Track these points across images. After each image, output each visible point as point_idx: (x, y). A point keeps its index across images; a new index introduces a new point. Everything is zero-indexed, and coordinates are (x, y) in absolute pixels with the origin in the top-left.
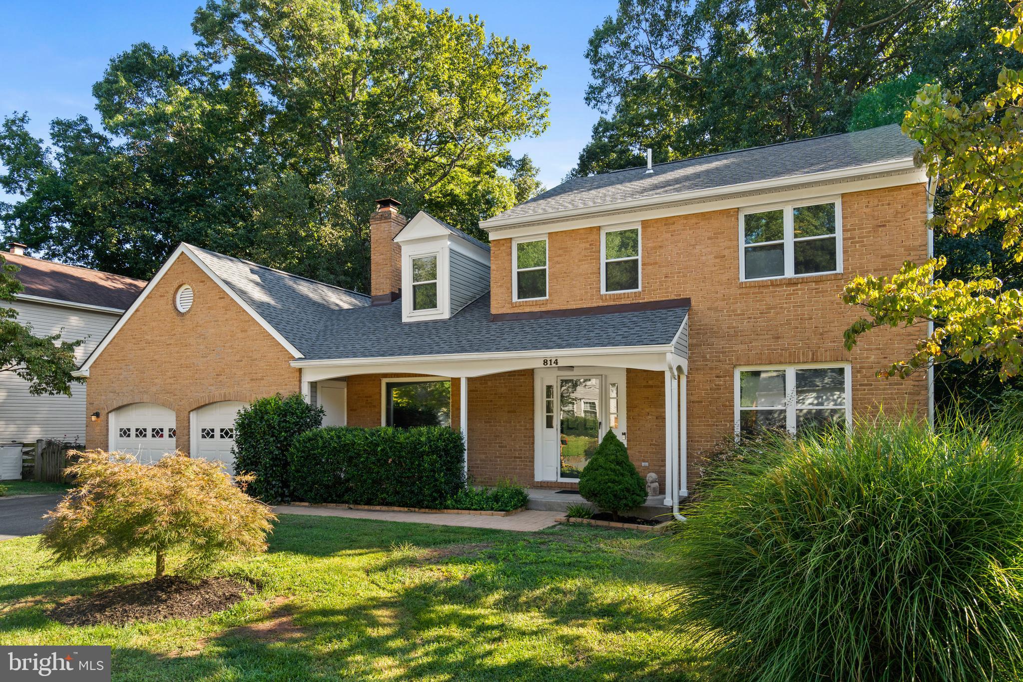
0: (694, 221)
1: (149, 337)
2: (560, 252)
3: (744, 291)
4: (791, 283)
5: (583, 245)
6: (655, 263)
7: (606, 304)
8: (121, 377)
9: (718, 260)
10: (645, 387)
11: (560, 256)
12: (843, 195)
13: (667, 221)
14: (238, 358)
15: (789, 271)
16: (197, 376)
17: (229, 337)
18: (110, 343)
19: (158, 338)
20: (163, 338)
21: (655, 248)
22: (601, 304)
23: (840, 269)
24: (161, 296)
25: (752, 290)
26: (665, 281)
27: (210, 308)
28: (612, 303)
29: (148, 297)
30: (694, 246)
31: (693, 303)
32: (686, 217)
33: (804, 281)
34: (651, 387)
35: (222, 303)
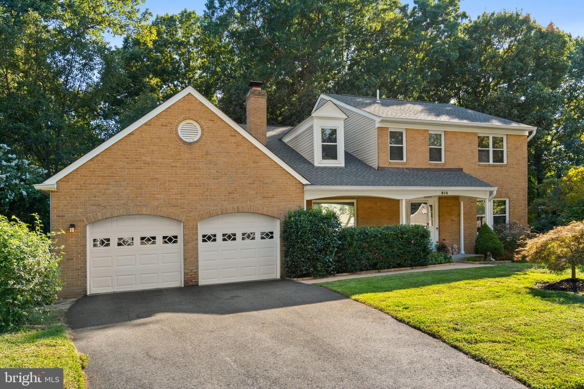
0: (464, 135)
1: (148, 159)
2: (412, 139)
3: (480, 167)
4: (494, 166)
5: (422, 138)
6: (450, 151)
7: (431, 167)
8: (109, 192)
9: (472, 153)
10: (447, 206)
11: (412, 141)
12: (507, 135)
13: (454, 133)
14: (250, 181)
15: (491, 162)
16: (207, 193)
17: (241, 166)
18: (91, 160)
19: (160, 160)
20: (167, 161)
21: (450, 144)
22: (430, 167)
23: (505, 162)
24: (162, 125)
25: (482, 168)
26: (454, 160)
27: (220, 142)
28: (434, 167)
29: (146, 124)
30: (464, 146)
31: (464, 171)
32: (461, 133)
33: (497, 166)
34: (449, 206)
35: (233, 140)
